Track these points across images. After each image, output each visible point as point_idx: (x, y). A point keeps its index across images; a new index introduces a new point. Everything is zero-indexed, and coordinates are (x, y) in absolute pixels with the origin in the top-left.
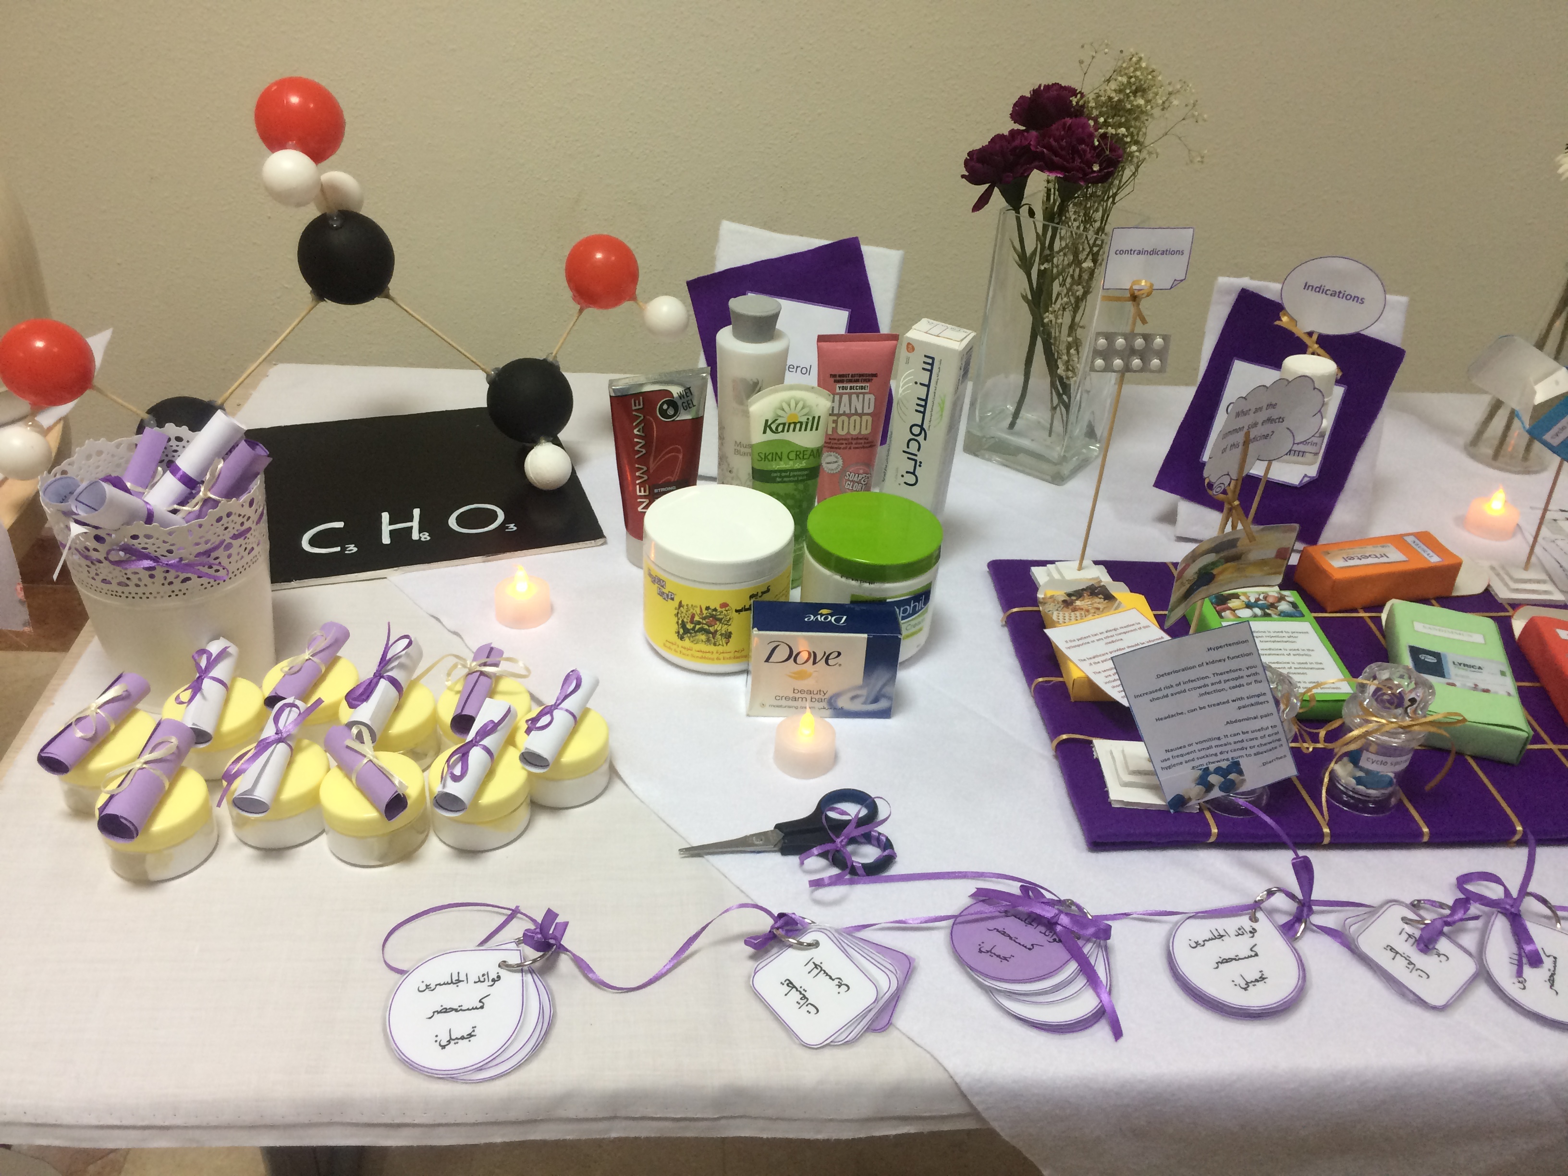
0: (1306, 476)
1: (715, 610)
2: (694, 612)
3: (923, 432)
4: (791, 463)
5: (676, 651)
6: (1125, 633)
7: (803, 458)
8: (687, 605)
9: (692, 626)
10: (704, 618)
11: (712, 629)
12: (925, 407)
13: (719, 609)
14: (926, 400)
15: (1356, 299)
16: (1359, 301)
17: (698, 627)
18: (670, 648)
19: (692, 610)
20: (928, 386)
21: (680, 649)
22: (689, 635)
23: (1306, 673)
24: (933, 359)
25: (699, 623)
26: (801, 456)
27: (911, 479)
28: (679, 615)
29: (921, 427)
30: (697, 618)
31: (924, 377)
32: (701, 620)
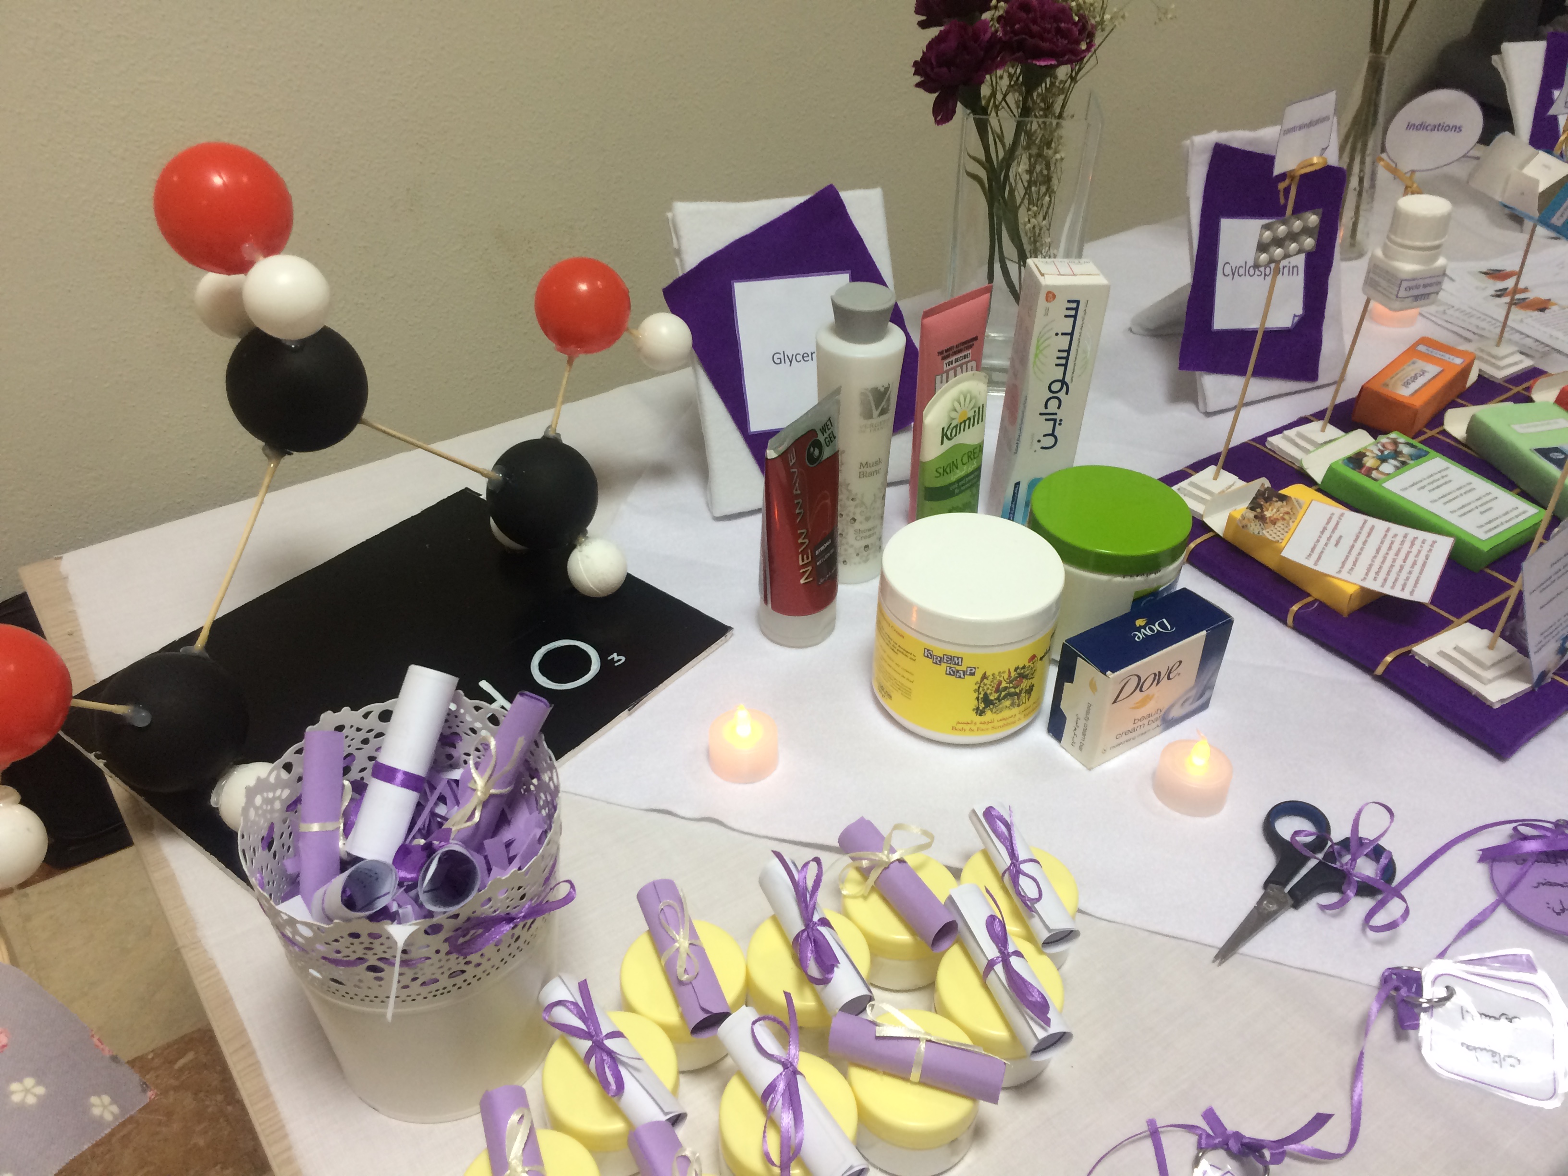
0: (1295, 316)
1: (1024, 667)
2: (1002, 679)
3: (1065, 387)
4: (965, 467)
5: (971, 730)
6: (1335, 528)
7: (974, 458)
8: (993, 675)
9: (996, 695)
10: (1011, 682)
11: (1017, 690)
12: (1067, 358)
13: (1027, 665)
14: (1068, 351)
15: (1454, 129)
16: (1457, 130)
17: (1003, 694)
18: (963, 730)
19: (998, 678)
20: (1071, 334)
21: (978, 725)
22: (991, 706)
23: (1490, 509)
24: (1078, 302)
25: (1006, 688)
26: (972, 457)
27: (1050, 441)
28: (981, 689)
29: (1063, 382)
30: (1004, 685)
31: (1067, 326)
32: (1008, 685)
